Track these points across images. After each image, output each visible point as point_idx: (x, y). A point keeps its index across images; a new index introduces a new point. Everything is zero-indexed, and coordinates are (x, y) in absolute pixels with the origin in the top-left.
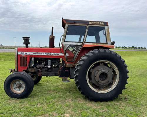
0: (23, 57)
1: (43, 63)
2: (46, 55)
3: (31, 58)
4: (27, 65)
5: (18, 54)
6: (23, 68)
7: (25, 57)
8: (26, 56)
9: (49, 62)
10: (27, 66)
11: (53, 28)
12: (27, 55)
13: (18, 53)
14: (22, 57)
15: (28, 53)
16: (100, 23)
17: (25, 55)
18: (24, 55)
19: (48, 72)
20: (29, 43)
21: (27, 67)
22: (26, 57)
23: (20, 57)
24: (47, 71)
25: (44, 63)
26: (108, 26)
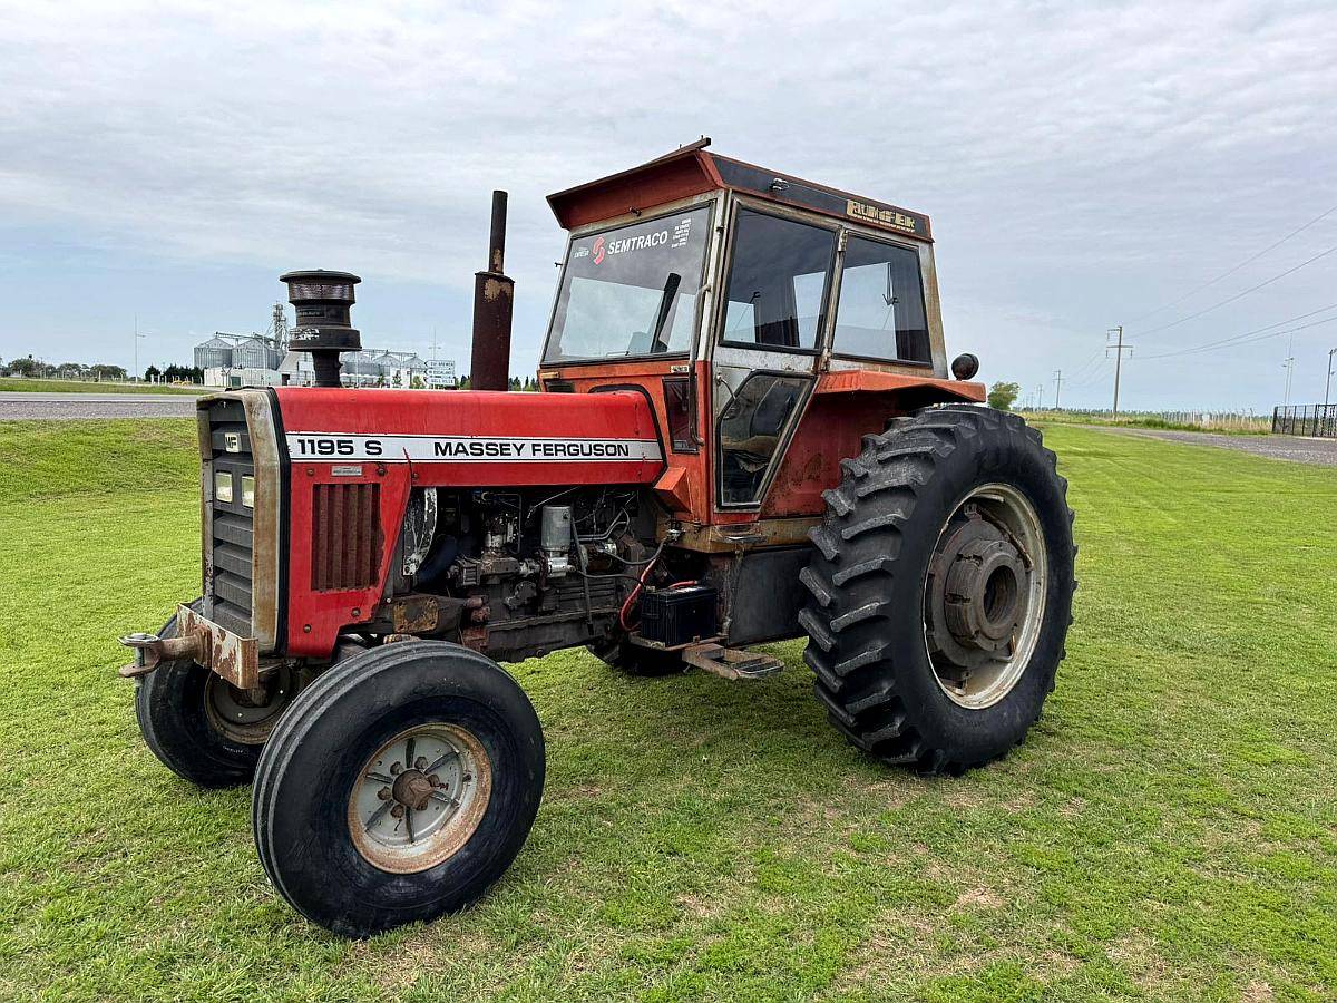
0: (346, 487)
1: (494, 541)
2: (540, 456)
3: (418, 494)
4: (381, 574)
5: (295, 452)
6: (340, 602)
7: (361, 486)
8: (372, 480)
9: (558, 519)
10: (374, 580)
11: (500, 199)
12: (381, 468)
13: (292, 441)
14: (332, 487)
15: (395, 448)
16: (898, 217)
17: (365, 465)
18: (358, 471)
19: (534, 620)
20: (352, 342)
21: (378, 590)
22: (376, 486)
23: (317, 488)
24: (532, 606)
25: (510, 537)
26: (930, 242)
